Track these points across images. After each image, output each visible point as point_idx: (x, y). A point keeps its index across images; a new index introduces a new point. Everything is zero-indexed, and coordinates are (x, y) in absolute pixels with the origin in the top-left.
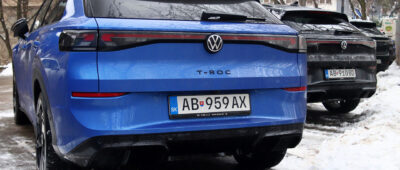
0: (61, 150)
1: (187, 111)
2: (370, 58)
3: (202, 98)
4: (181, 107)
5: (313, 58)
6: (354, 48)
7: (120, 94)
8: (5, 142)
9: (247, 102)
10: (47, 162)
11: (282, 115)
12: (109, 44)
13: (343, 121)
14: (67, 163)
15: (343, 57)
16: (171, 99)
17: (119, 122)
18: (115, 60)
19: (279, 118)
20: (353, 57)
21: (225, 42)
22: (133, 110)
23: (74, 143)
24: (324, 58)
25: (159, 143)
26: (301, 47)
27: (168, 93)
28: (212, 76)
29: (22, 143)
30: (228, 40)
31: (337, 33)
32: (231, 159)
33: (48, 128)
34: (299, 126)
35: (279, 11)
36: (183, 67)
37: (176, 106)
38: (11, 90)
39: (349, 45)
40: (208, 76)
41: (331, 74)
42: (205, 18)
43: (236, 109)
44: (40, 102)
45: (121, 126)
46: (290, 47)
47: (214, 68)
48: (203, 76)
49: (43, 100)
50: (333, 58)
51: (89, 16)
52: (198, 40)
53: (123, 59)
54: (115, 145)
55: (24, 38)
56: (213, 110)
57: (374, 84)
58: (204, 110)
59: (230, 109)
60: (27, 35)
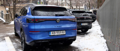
0: (27, 43)
1: (53, 35)
2: (90, 21)
3: (56, 32)
4: (52, 34)
5: (79, 21)
6: (87, 19)
7: (39, 31)
8: (13, 40)
9: (65, 32)
10: (24, 45)
11: (72, 35)
12: (37, 21)
13: (85, 34)
14: (28, 45)
15: (85, 21)
16: (50, 32)
17: (39, 37)
18: (37, 25)
19: (71, 35)
20: (87, 21)
21: (60, 20)
22: (42, 35)
23: (30, 41)
24: (81, 21)
25: (47, 41)
26: (76, 21)
27: (49, 31)
28: (58, 27)
29: (17, 40)
30: (61, 20)
31: (84, 15)
32: (62, 43)
33: (24, 38)
34: (75, 37)
35: (71, 11)
36: (52, 26)
37: (50, 33)
38: (14, 28)
39: (86, 18)
40: (57, 27)
41: (82, 24)
42: (56, 15)
43: (63, 34)
44: (22, 32)
45: (39, 38)
46: (73, 21)
47: (58, 26)
48: (56, 27)
49: (23, 32)
50: (83, 21)
51: (33, 15)
52: (55, 20)
53: (39, 25)
54: (38, 42)
55: (17, 18)
56: (58, 34)
57: (91, 26)
58: (56, 34)
59: (61, 34)
60: (18, 17)
